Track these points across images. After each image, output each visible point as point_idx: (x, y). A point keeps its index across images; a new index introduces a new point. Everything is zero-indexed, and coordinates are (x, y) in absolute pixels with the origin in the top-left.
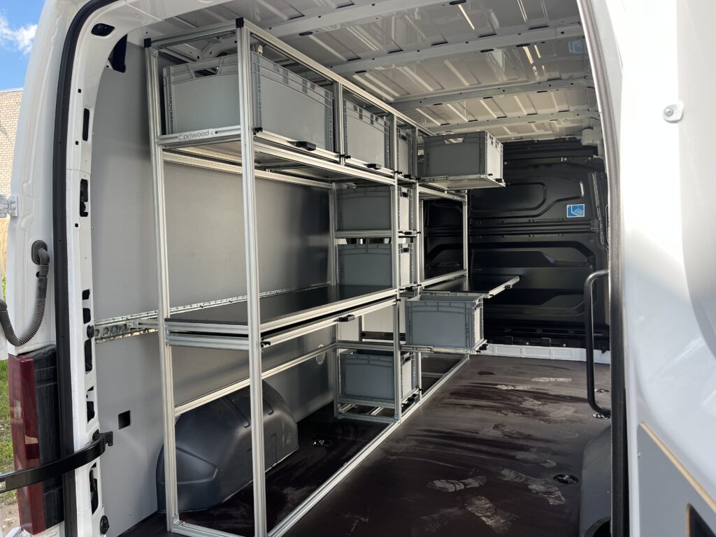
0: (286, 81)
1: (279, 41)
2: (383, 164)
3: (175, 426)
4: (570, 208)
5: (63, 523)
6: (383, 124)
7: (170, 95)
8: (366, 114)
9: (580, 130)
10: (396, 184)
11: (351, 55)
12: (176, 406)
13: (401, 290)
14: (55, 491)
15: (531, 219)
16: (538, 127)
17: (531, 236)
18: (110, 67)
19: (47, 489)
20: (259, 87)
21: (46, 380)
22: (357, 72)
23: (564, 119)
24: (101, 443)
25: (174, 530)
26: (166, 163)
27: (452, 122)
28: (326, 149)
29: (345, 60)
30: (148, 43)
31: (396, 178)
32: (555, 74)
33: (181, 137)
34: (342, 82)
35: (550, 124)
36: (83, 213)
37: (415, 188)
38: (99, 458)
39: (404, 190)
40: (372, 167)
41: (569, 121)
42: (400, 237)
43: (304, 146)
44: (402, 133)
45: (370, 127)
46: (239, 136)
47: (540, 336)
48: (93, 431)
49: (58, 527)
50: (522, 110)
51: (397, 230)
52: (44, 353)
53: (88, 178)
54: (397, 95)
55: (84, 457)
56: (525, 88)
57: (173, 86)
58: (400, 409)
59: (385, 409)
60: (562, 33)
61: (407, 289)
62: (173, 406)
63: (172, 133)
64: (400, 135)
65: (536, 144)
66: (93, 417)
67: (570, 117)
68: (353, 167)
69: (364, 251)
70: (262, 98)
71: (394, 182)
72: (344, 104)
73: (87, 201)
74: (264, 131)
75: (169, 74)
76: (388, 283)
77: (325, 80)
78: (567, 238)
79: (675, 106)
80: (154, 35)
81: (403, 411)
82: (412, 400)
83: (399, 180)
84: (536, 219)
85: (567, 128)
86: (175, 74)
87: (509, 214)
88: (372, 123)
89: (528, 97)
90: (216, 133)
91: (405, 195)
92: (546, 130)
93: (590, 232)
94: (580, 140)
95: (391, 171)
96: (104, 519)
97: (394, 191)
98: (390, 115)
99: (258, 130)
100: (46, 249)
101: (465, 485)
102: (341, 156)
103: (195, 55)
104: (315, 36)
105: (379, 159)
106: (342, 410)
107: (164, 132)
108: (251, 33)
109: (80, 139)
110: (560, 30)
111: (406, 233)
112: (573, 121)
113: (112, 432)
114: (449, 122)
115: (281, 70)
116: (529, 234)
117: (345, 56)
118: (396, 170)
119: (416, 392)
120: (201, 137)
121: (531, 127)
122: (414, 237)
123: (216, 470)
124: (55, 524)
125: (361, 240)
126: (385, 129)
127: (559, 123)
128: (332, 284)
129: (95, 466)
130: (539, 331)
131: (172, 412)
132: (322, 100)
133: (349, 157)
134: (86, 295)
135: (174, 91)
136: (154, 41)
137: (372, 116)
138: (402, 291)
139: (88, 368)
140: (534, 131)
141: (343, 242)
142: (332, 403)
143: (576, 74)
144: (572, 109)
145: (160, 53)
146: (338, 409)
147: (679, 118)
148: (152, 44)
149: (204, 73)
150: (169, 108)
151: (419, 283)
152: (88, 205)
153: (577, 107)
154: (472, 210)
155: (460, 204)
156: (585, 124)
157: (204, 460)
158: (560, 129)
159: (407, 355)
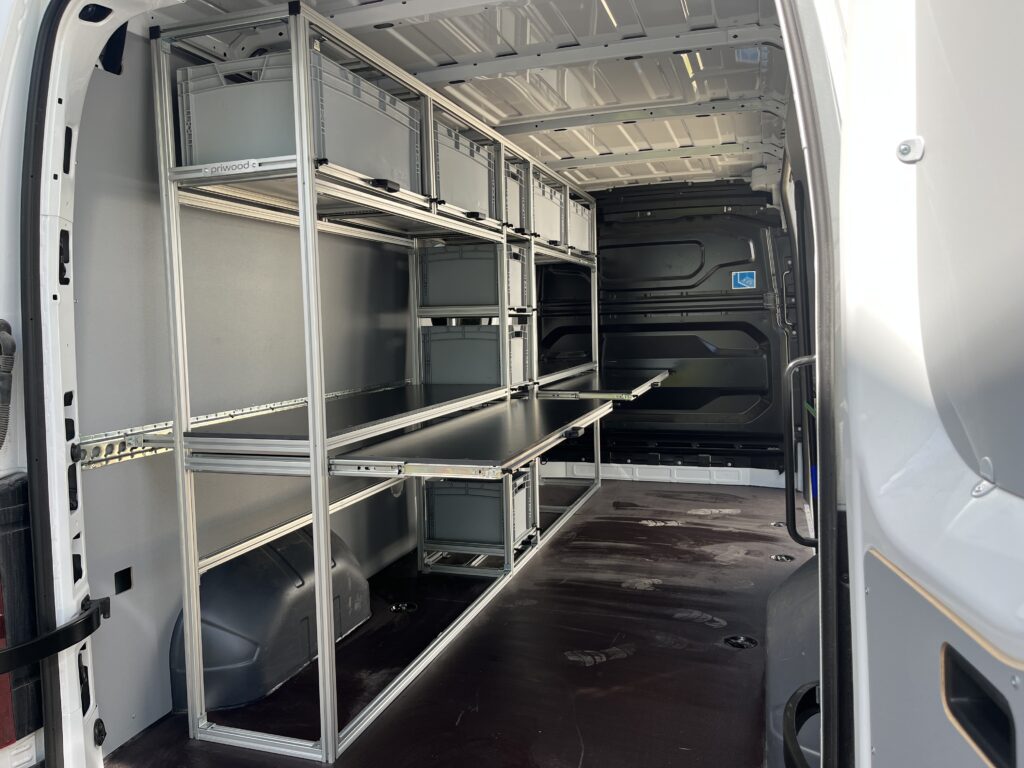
0: (357, 93)
1: (347, 34)
2: (487, 214)
3: (200, 587)
4: (736, 276)
5: (42, 731)
6: (486, 156)
7: (188, 108)
8: (464, 141)
9: (749, 170)
10: (504, 241)
11: (445, 58)
12: (201, 559)
13: (512, 390)
14: (29, 685)
15: (684, 291)
16: (694, 165)
17: (685, 314)
18: (101, 67)
19: (17, 682)
20: (322, 101)
21: (13, 523)
22: (452, 83)
23: (729, 154)
24: (93, 614)
25: (200, 736)
26: (183, 207)
27: (578, 155)
28: (412, 190)
29: (435, 64)
30: (155, 32)
31: (505, 232)
32: (721, 93)
33: (207, 170)
34: (432, 95)
35: (710, 160)
36: (64, 281)
37: (530, 248)
38: (89, 637)
39: (515, 249)
40: (473, 216)
41: (736, 156)
42: (510, 316)
43: (383, 185)
44: (513, 169)
45: (469, 160)
46: (294, 170)
47: (697, 452)
48: (81, 596)
49: (34, 737)
50: (673, 141)
51: (507, 306)
52: (9, 485)
53: (69, 228)
54: (504, 116)
55: (69, 636)
56: (679, 111)
57: (192, 97)
58: (512, 557)
59: (490, 558)
60: (735, 36)
61: (520, 388)
62: (197, 559)
63: (191, 164)
64: (508, 172)
65: (690, 187)
66: (80, 577)
67: (737, 151)
68: (447, 218)
69: (460, 336)
70: (325, 116)
71: (501, 238)
72: (435, 128)
73: (67, 261)
74: (330, 164)
75: (186, 78)
76: (493, 381)
77: (409, 92)
78: (732, 317)
79: (913, 141)
80: (164, 22)
81: (515, 559)
82: (528, 543)
83: (508, 236)
84: (691, 292)
85: (731, 166)
86: (194, 79)
87: (654, 285)
88: (472, 154)
89: (683, 121)
90: (260, 165)
91: (516, 257)
92: (704, 169)
93: (763, 309)
94: (749, 183)
95: (499, 222)
96: (99, 724)
97: (502, 250)
98: (496, 143)
99: (322, 161)
100: (10, 332)
101: (607, 656)
102: (432, 201)
103: (220, 51)
104: (396, 30)
105: (482, 207)
106: (430, 561)
107: (179, 163)
108: (311, 24)
109: (60, 173)
110: (732, 32)
111: (519, 310)
112: (740, 158)
113: (108, 599)
114: (573, 154)
115: (351, 76)
116: (682, 312)
117: (435, 60)
118: (504, 221)
119: (532, 532)
120: (238, 171)
121: (684, 164)
122: (529, 316)
123: (258, 649)
124: (29, 733)
125: (454, 320)
126: (489, 163)
127: (722, 160)
128: (414, 383)
129: (84, 648)
130: (695, 446)
131: (195, 566)
132: (406, 121)
133: (443, 202)
134: (68, 399)
135: (194, 102)
136: (165, 31)
137: (472, 145)
138: (514, 392)
139: (73, 507)
140: (688, 170)
141: (428, 322)
142: (415, 550)
143: (748, 93)
144: (740, 140)
145: (171, 46)
146: (423, 559)
147: (918, 157)
148: (162, 35)
149: (236, 78)
150: (187, 127)
151: (536, 381)
152: (69, 267)
153: (746, 138)
154: (603, 278)
155: (587, 270)
156: (755, 162)
157: (239, 635)
158: (723, 167)
159: (520, 481)
